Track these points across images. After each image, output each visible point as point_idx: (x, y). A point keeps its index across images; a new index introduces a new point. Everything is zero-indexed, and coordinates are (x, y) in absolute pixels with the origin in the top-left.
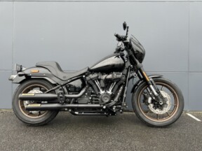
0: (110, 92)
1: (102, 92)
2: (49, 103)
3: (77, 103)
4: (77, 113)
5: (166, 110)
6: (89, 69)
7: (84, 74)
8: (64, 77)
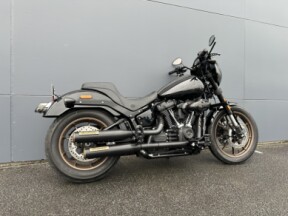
0: (189, 125)
1: (180, 125)
2: (117, 144)
4: (151, 155)
6: (159, 96)
7: (153, 102)
8: (133, 106)
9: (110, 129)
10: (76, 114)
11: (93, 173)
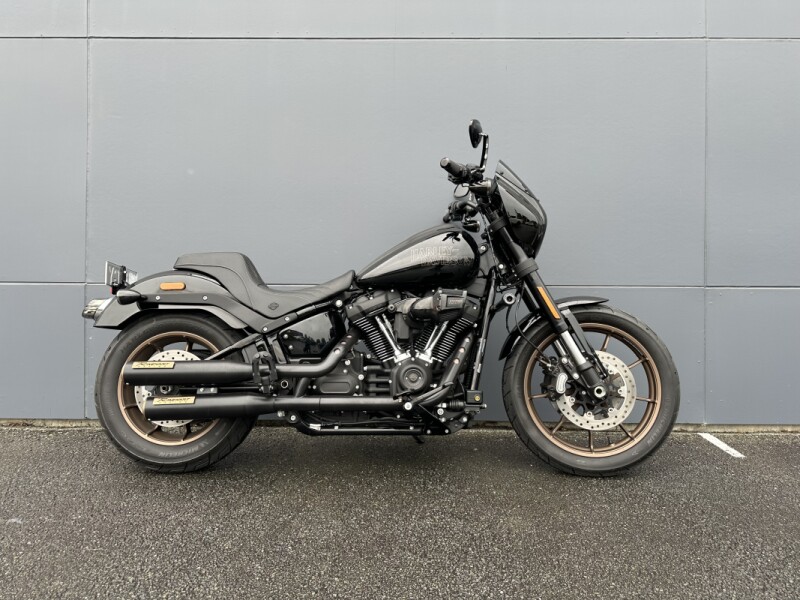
0: (426, 357)
1: (401, 357)
2: (221, 393)
3: (317, 394)
4: (316, 427)
5: (617, 415)
6: (355, 278)
7: (339, 295)
8: (273, 307)
9: (218, 359)
10: (154, 323)
11: (180, 453)
